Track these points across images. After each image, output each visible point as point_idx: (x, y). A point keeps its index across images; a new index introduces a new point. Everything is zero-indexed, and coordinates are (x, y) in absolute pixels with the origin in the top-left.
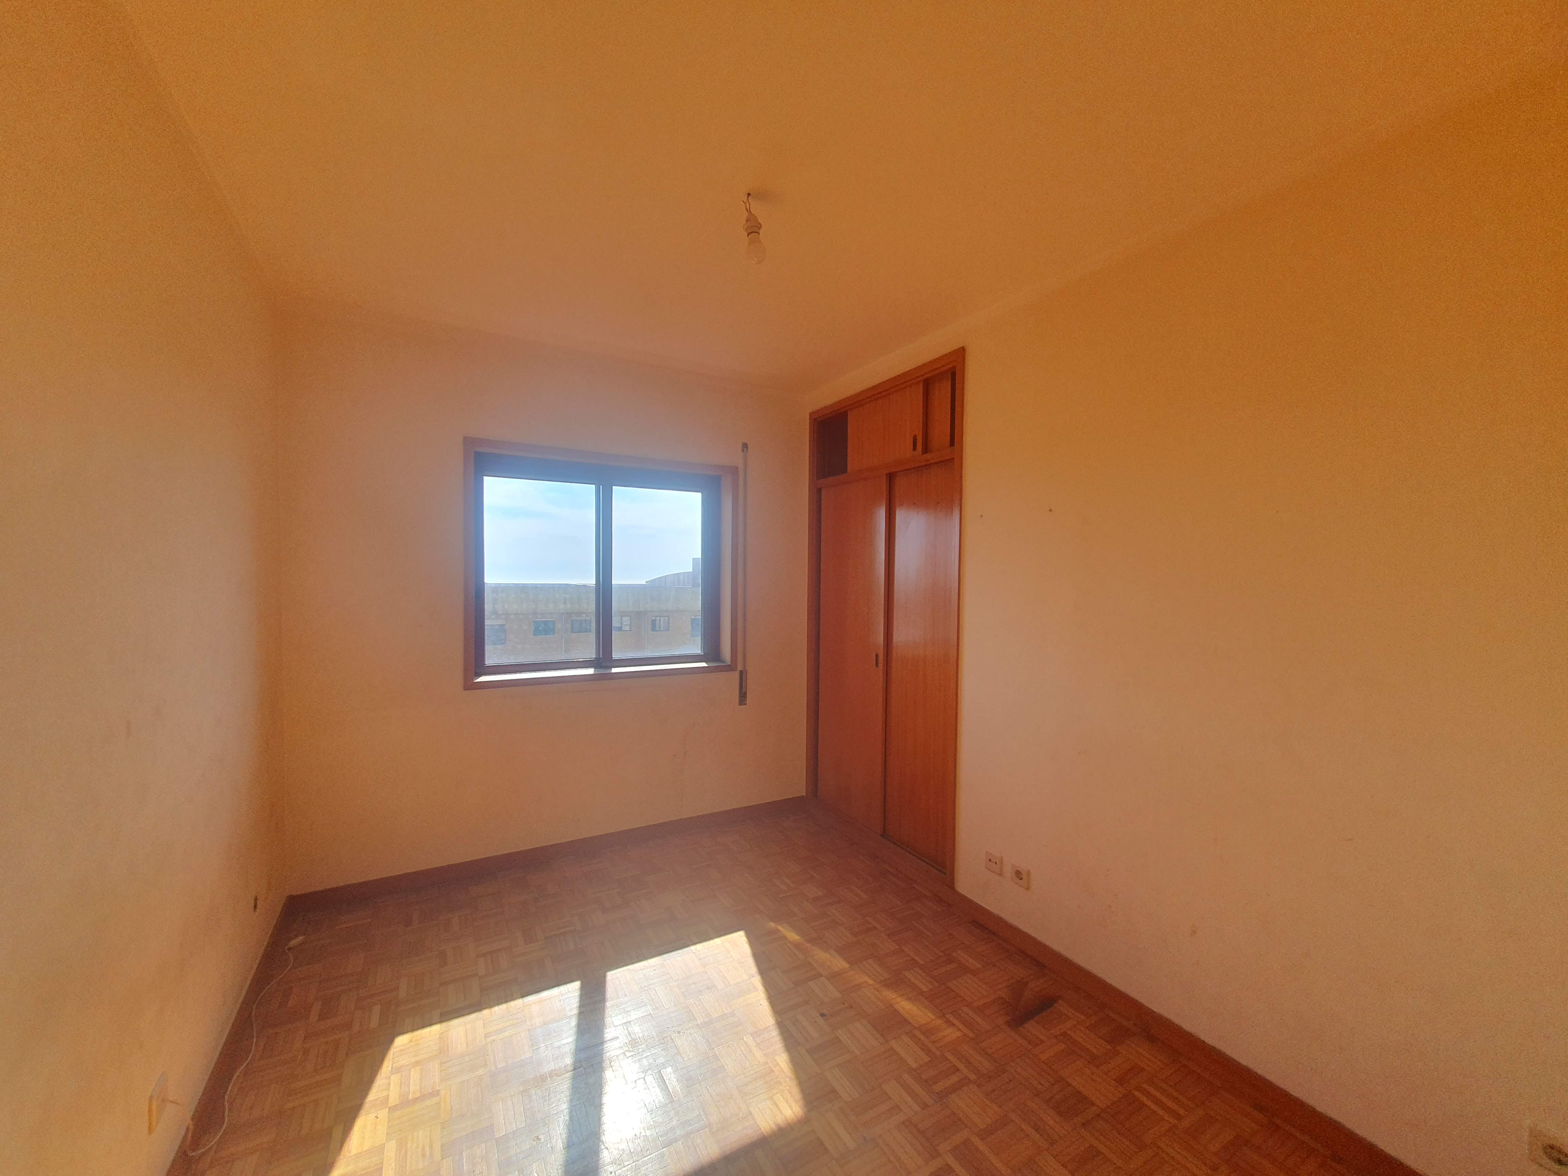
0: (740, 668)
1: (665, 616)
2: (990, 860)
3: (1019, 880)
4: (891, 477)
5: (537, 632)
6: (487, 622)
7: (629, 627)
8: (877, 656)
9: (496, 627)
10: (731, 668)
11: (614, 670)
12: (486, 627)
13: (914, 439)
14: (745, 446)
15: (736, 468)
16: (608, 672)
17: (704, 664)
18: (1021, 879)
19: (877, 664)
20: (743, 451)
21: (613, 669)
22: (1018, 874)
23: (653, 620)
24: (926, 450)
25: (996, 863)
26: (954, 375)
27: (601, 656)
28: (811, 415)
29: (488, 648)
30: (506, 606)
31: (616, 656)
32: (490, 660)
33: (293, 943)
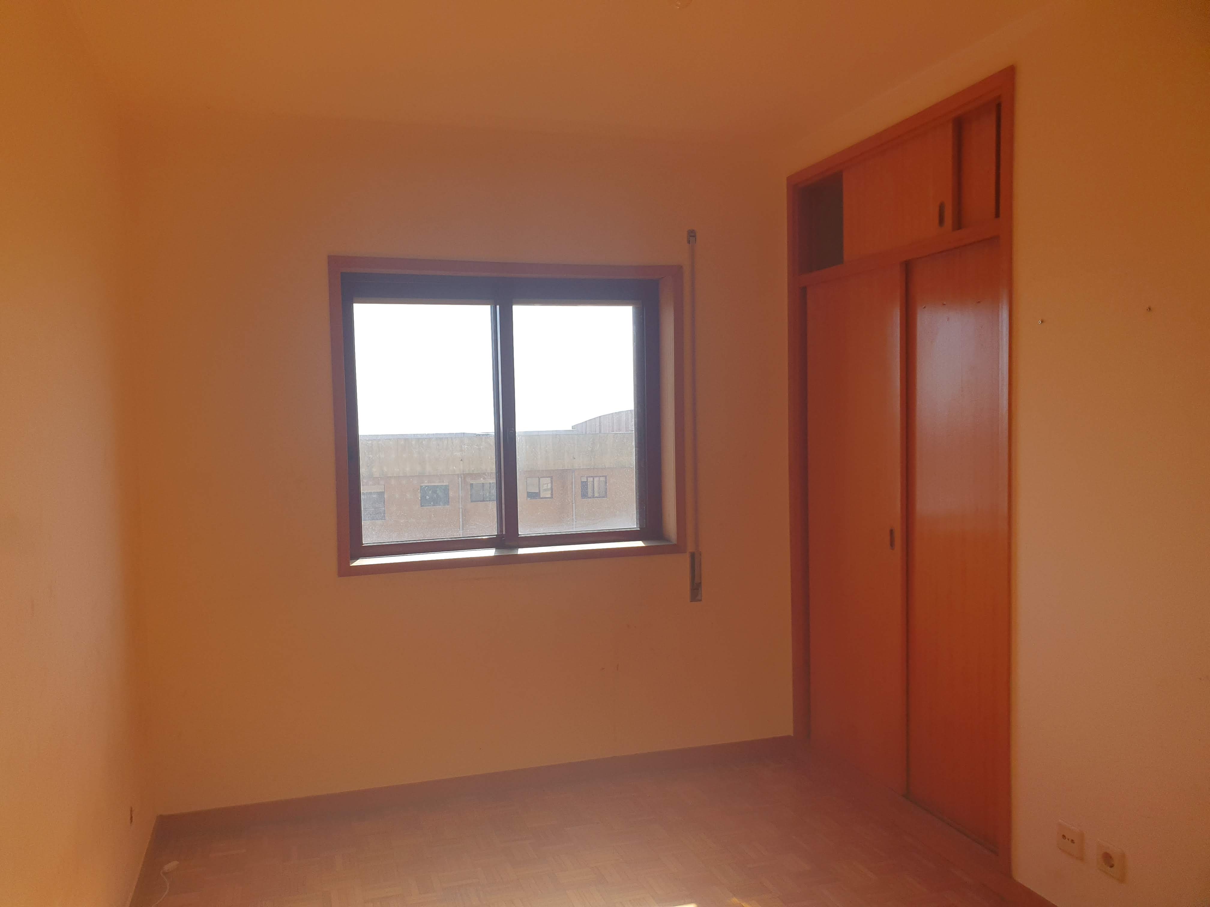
0: (690, 548)
1: (600, 476)
2: (1064, 836)
3: (1109, 868)
4: (908, 268)
5: (424, 502)
6: (363, 489)
7: (550, 492)
8: (892, 532)
9: (375, 496)
10: (677, 549)
11: (522, 551)
12: (362, 497)
13: (940, 210)
14: (692, 235)
15: (680, 268)
16: (513, 553)
17: (640, 544)
18: (1112, 866)
19: (892, 544)
20: (689, 242)
21: (519, 549)
22: (1107, 858)
23: (582, 482)
24: (959, 224)
25: (1072, 841)
26: (999, 106)
27: (504, 533)
28: (788, 179)
29: (366, 524)
30: (385, 469)
31: (523, 531)
32: (369, 538)
33: (167, 867)
